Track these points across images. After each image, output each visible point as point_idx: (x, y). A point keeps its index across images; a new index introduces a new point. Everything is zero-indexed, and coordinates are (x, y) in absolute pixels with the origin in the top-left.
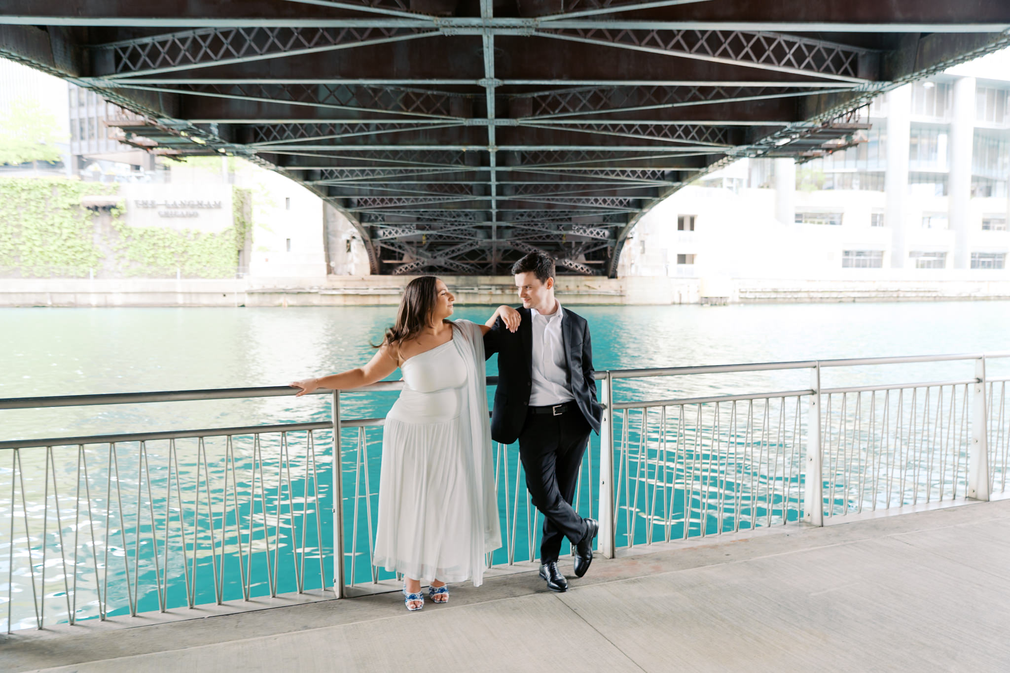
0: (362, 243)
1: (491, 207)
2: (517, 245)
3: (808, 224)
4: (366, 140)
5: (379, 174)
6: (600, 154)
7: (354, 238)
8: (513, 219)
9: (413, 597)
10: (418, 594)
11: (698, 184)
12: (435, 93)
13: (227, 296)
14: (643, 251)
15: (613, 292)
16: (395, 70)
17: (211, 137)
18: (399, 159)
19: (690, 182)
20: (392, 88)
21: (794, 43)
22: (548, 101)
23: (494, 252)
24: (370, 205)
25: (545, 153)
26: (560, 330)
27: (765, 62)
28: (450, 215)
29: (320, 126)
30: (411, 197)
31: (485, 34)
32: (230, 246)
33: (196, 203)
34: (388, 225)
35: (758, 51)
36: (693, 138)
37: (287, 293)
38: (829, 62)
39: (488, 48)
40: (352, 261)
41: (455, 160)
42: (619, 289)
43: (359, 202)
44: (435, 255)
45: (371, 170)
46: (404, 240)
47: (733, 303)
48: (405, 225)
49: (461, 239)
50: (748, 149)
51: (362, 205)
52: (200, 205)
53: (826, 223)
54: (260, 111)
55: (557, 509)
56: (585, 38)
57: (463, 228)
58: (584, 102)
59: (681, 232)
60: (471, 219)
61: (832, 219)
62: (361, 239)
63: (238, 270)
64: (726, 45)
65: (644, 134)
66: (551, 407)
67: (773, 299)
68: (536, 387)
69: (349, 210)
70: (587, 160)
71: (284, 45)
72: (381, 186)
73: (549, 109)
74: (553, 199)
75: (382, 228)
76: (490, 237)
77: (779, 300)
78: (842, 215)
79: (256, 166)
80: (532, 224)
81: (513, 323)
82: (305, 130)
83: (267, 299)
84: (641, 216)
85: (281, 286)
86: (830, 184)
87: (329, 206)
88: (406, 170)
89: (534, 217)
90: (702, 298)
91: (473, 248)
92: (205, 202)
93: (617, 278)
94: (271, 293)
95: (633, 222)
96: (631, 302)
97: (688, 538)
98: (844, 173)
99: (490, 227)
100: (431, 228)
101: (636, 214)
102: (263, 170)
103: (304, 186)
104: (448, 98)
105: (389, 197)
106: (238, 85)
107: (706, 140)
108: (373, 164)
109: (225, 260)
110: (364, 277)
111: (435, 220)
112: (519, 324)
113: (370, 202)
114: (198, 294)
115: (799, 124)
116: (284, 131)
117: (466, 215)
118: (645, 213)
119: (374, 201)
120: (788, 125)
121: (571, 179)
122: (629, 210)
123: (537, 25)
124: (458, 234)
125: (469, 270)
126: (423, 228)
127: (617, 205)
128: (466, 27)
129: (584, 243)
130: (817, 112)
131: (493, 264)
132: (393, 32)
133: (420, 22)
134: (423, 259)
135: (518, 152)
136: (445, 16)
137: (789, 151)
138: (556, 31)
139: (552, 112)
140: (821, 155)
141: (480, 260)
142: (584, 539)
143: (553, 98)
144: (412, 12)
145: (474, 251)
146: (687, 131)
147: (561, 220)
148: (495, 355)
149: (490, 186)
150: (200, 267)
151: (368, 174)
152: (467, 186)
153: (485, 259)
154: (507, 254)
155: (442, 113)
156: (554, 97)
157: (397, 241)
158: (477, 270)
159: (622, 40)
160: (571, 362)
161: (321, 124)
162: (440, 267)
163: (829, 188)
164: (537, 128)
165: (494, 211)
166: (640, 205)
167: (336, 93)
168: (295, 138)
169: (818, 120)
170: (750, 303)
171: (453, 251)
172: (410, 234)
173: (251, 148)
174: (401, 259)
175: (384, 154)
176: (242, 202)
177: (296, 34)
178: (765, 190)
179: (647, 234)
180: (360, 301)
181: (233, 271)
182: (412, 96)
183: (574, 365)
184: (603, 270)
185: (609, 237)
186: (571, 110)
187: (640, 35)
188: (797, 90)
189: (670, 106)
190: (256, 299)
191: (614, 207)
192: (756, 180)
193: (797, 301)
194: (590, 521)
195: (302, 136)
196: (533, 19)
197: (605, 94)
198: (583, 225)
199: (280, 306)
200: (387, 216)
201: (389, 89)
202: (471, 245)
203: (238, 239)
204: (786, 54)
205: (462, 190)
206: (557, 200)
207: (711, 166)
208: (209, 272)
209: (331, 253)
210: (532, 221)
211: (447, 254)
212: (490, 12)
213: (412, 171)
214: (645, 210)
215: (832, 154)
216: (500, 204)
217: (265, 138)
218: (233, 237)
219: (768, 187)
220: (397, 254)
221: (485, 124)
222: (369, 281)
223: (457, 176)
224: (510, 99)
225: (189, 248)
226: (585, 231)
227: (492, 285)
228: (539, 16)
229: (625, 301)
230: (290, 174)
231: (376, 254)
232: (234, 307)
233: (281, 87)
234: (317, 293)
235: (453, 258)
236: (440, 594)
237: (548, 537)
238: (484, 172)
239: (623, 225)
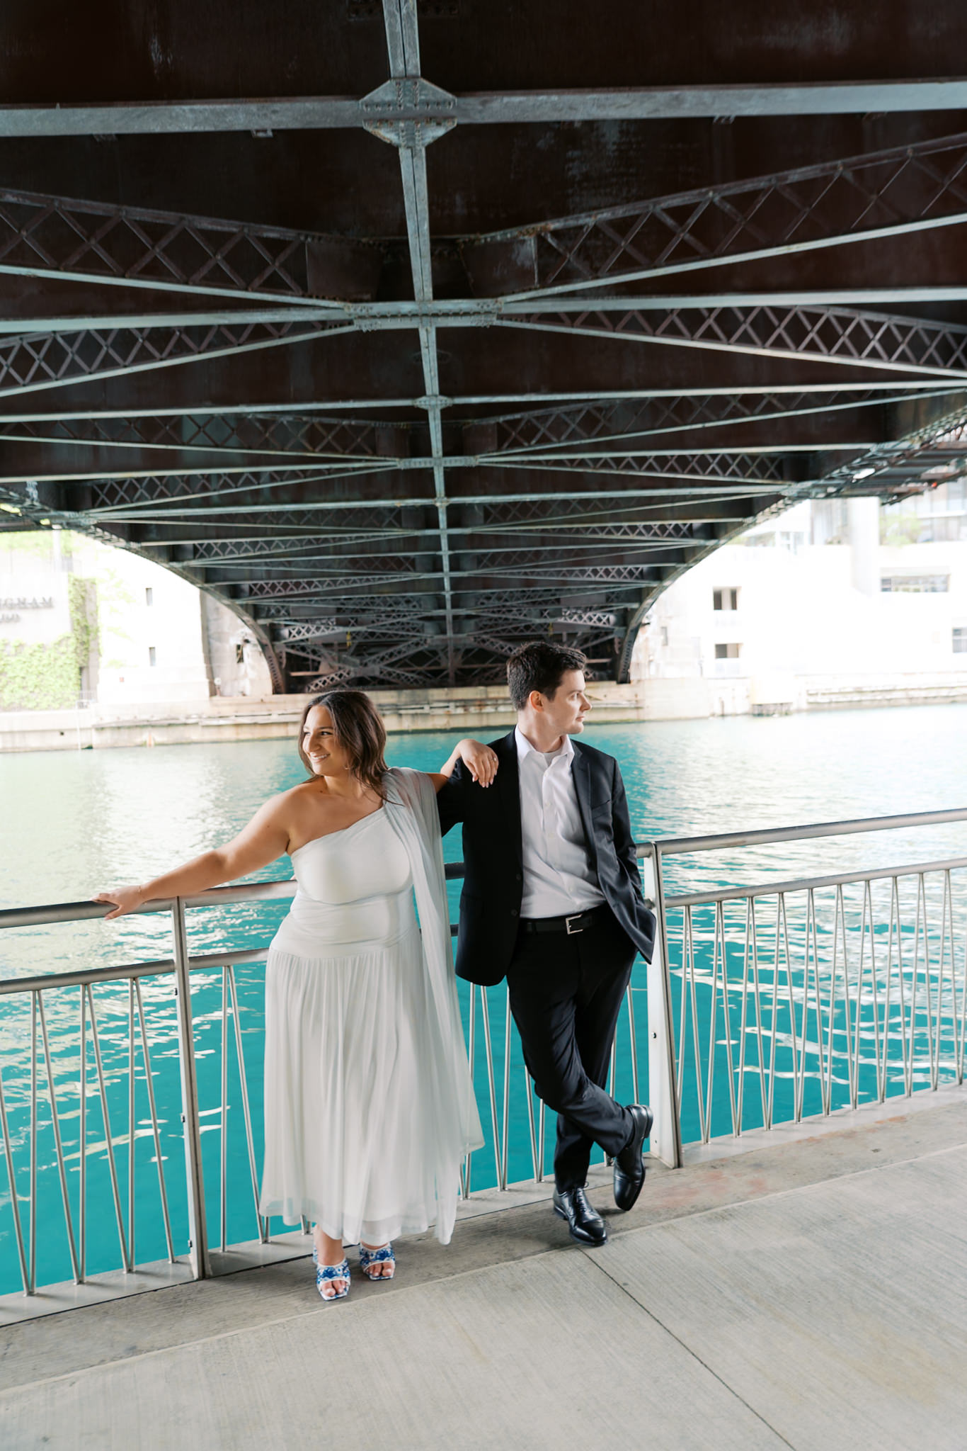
0: (259, 648)
1: (443, 589)
2: (484, 641)
3: (900, 593)
4: (256, 497)
5: (278, 546)
6: (598, 503)
7: (247, 641)
8: (476, 604)
9: (329, 1274)
10: (339, 1266)
11: (739, 543)
12: (353, 423)
13: (66, 733)
14: (666, 643)
15: (625, 704)
16: (292, 389)
17: (28, 503)
18: (306, 523)
19: (730, 538)
20: (290, 418)
21: (880, 324)
22: (519, 428)
23: (450, 654)
24: (268, 592)
25: (518, 506)
26: (569, 779)
27: (839, 352)
28: (385, 603)
29: (188, 480)
30: (327, 579)
31: (423, 326)
32: (68, 662)
33: (16, 602)
34: (295, 621)
35: (828, 337)
36: (733, 474)
37: (153, 726)
38: (932, 350)
39: (428, 347)
40: (246, 675)
41: (387, 521)
42: (634, 698)
43: (251, 589)
44: (365, 661)
45: (265, 542)
46: (320, 642)
47: (799, 711)
48: (320, 619)
49: (402, 636)
50: (814, 486)
51: (256, 594)
52: (22, 604)
53: (926, 591)
54: (97, 460)
55: (581, 1103)
56: (572, 326)
57: (404, 620)
58: (573, 426)
59: (718, 612)
60: (414, 607)
61: (934, 584)
62: (256, 642)
63: (81, 696)
64: (780, 330)
65: (662, 472)
66: (562, 918)
67: (857, 702)
68: (532, 881)
69: (238, 602)
70: (580, 512)
71: (125, 358)
72: (282, 564)
73: (521, 440)
74: (532, 573)
75: (286, 626)
76: (444, 632)
77: (864, 703)
78: (948, 577)
79: (98, 543)
80: (504, 609)
81: (485, 771)
82: (166, 486)
83: (124, 737)
84: (661, 592)
85: (144, 717)
86: (928, 534)
87: (209, 598)
88: (317, 540)
89: (506, 600)
90: (754, 705)
91: (420, 648)
92: (30, 600)
93: (629, 682)
94: (129, 727)
95: (649, 601)
96: (651, 717)
97: (803, 1120)
98: (947, 518)
99: (443, 618)
100: (357, 623)
101: (653, 588)
102: (109, 547)
103: (169, 569)
104: (373, 430)
105: (294, 581)
106: (62, 422)
107: (753, 476)
108: (269, 532)
109: (61, 681)
110: (263, 697)
111: (363, 610)
112: (495, 772)
113: (267, 588)
114: (23, 733)
115: (888, 446)
116: (136, 489)
117: (408, 602)
118: (666, 588)
119: (273, 587)
120: (873, 448)
121: (557, 542)
122: (643, 584)
123: (499, 309)
124: (397, 630)
125: (416, 681)
126: (346, 624)
127: (625, 577)
128: (394, 316)
129: (579, 634)
130: (915, 426)
131: (449, 671)
132: (285, 330)
133: (324, 312)
134: (348, 668)
135: (479, 505)
136: (361, 301)
137: (874, 486)
138: (528, 317)
139: (526, 444)
140: (920, 490)
141: (430, 666)
142: (628, 1145)
143: (526, 423)
144: (311, 297)
145: (421, 652)
146: (724, 464)
147: (546, 602)
148: (458, 828)
149: (441, 557)
150: (24, 693)
151: (261, 548)
152: (406, 558)
153: (437, 663)
154: (470, 655)
155: (365, 453)
156: (529, 421)
157: (309, 643)
158: (428, 680)
159: (627, 329)
160: (594, 835)
161: (190, 476)
162: (374, 678)
163: (928, 541)
164: (506, 468)
165: (448, 594)
166: (659, 575)
167: (207, 429)
168: (152, 499)
169: (917, 438)
170: (823, 710)
171: (391, 655)
172: (327, 632)
173: (88, 516)
174: (317, 669)
175: (284, 518)
176: (83, 598)
177: (141, 340)
178: (835, 547)
179: (670, 618)
180: (258, 733)
181: (72, 697)
182: (320, 429)
183: (600, 840)
184: (610, 671)
185: (615, 624)
186: (554, 439)
187: (654, 319)
188: (885, 393)
189: (699, 426)
190: (107, 737)
191: (621, 580)
192: (821, 535)
193: (892, 704)
194: (636, 1108)
195: (162, 495)
196: (494, 300)
197: (604, 412)
198: (578, 608)
199: (143, 745)
200: (293, 608)
201: (285, 420)
202: (417, 644)
203: (78, 651)
204: (869, 341)
205: (400, 565)
206: (538, 574)
207: (761, 513)
208: (38, 700)
209: (215, 665)
210: (504, 606)
211: (382, 659)
212: (429, 291)
213: (326, 540)
214: (666, 583)
215: (935, 488)
216: (455, 583)
217: (108, 501)
218: (72, 649)
219: (839, 542)
220: (310, 663)
221: (428, 465)
222: (271, 703)
223: (391, 544)
224: (464, 428)
225: (8, 667)
226: (580, 618)
227: (449, 701)
228: (502, 294)
229: (643, 715)
230: (149, 553)
231: (280, 664)
232: (77, 749)
233: (126, 423)
234: (196, 724)
235: (391, 665)
236: (378, 1262)
237: (566, 1144)
238: (430, 537)
239: (635, 606)
